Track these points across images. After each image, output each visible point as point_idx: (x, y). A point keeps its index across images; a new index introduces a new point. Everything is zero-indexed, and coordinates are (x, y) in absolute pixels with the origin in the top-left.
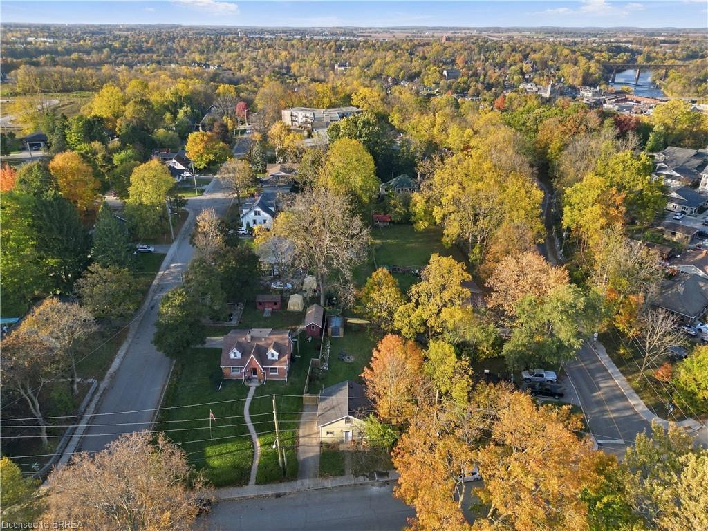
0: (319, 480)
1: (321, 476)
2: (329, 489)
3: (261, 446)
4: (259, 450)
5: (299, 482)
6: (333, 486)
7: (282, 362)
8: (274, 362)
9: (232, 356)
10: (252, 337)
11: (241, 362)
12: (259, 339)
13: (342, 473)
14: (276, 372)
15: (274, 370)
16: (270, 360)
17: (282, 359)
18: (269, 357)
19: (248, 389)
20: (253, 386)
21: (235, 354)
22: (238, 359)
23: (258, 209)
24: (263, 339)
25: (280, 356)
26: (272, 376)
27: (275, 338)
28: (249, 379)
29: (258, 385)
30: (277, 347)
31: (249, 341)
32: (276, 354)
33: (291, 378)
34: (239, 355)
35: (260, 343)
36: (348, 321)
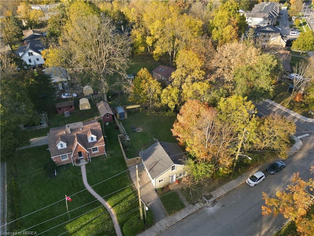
0: (170, 218)
1: (170, 214)
2: (181, 221)
3: (112, 207)
4: (113, 212)
5: (157, 224)
6: (183, 217)
7: (100, 142)
8: (94, 143)
9: (59, 147)
10: (71, 130)
11: (68, 150)
12: (77, 129)
13: (183, 206)
14: (97, 150)
15: (95, 149)
16: (90, 143)
17: (99, 141)
18: (90, 141)
19: (79, 168)
20: (83, 165)
21: (61, 145)
22: (65, 149)
23: (31, 51)
24: (81, 129)
25: (98, 139)
26: (94, 154)
27: (88, 126)
28: (78, 161)
29: (86, 163)
30: (94, 132)
31: (70, 133)
32: (95, 137)
33: (108, 152)
34: (65, 145)
35: (78, 133)
36: (127, 108)
